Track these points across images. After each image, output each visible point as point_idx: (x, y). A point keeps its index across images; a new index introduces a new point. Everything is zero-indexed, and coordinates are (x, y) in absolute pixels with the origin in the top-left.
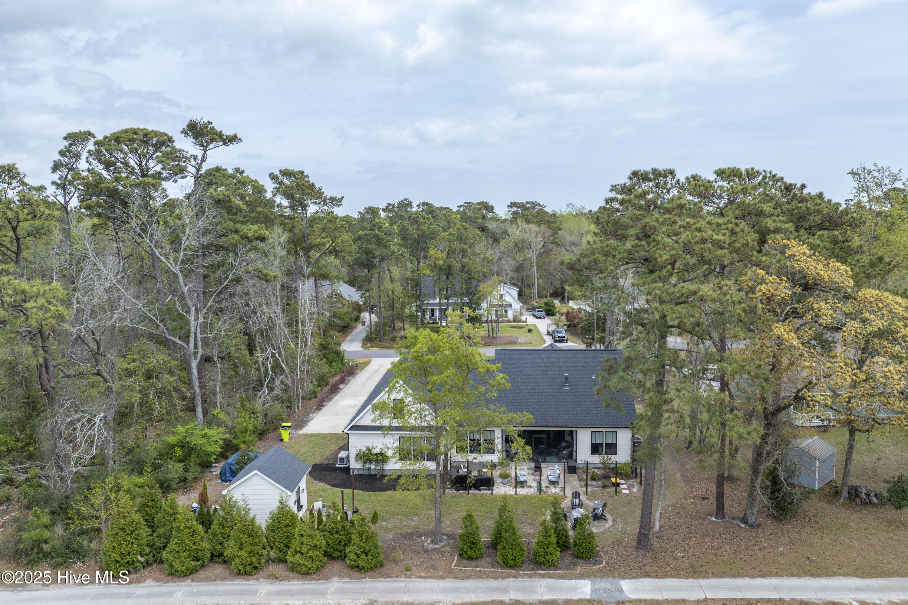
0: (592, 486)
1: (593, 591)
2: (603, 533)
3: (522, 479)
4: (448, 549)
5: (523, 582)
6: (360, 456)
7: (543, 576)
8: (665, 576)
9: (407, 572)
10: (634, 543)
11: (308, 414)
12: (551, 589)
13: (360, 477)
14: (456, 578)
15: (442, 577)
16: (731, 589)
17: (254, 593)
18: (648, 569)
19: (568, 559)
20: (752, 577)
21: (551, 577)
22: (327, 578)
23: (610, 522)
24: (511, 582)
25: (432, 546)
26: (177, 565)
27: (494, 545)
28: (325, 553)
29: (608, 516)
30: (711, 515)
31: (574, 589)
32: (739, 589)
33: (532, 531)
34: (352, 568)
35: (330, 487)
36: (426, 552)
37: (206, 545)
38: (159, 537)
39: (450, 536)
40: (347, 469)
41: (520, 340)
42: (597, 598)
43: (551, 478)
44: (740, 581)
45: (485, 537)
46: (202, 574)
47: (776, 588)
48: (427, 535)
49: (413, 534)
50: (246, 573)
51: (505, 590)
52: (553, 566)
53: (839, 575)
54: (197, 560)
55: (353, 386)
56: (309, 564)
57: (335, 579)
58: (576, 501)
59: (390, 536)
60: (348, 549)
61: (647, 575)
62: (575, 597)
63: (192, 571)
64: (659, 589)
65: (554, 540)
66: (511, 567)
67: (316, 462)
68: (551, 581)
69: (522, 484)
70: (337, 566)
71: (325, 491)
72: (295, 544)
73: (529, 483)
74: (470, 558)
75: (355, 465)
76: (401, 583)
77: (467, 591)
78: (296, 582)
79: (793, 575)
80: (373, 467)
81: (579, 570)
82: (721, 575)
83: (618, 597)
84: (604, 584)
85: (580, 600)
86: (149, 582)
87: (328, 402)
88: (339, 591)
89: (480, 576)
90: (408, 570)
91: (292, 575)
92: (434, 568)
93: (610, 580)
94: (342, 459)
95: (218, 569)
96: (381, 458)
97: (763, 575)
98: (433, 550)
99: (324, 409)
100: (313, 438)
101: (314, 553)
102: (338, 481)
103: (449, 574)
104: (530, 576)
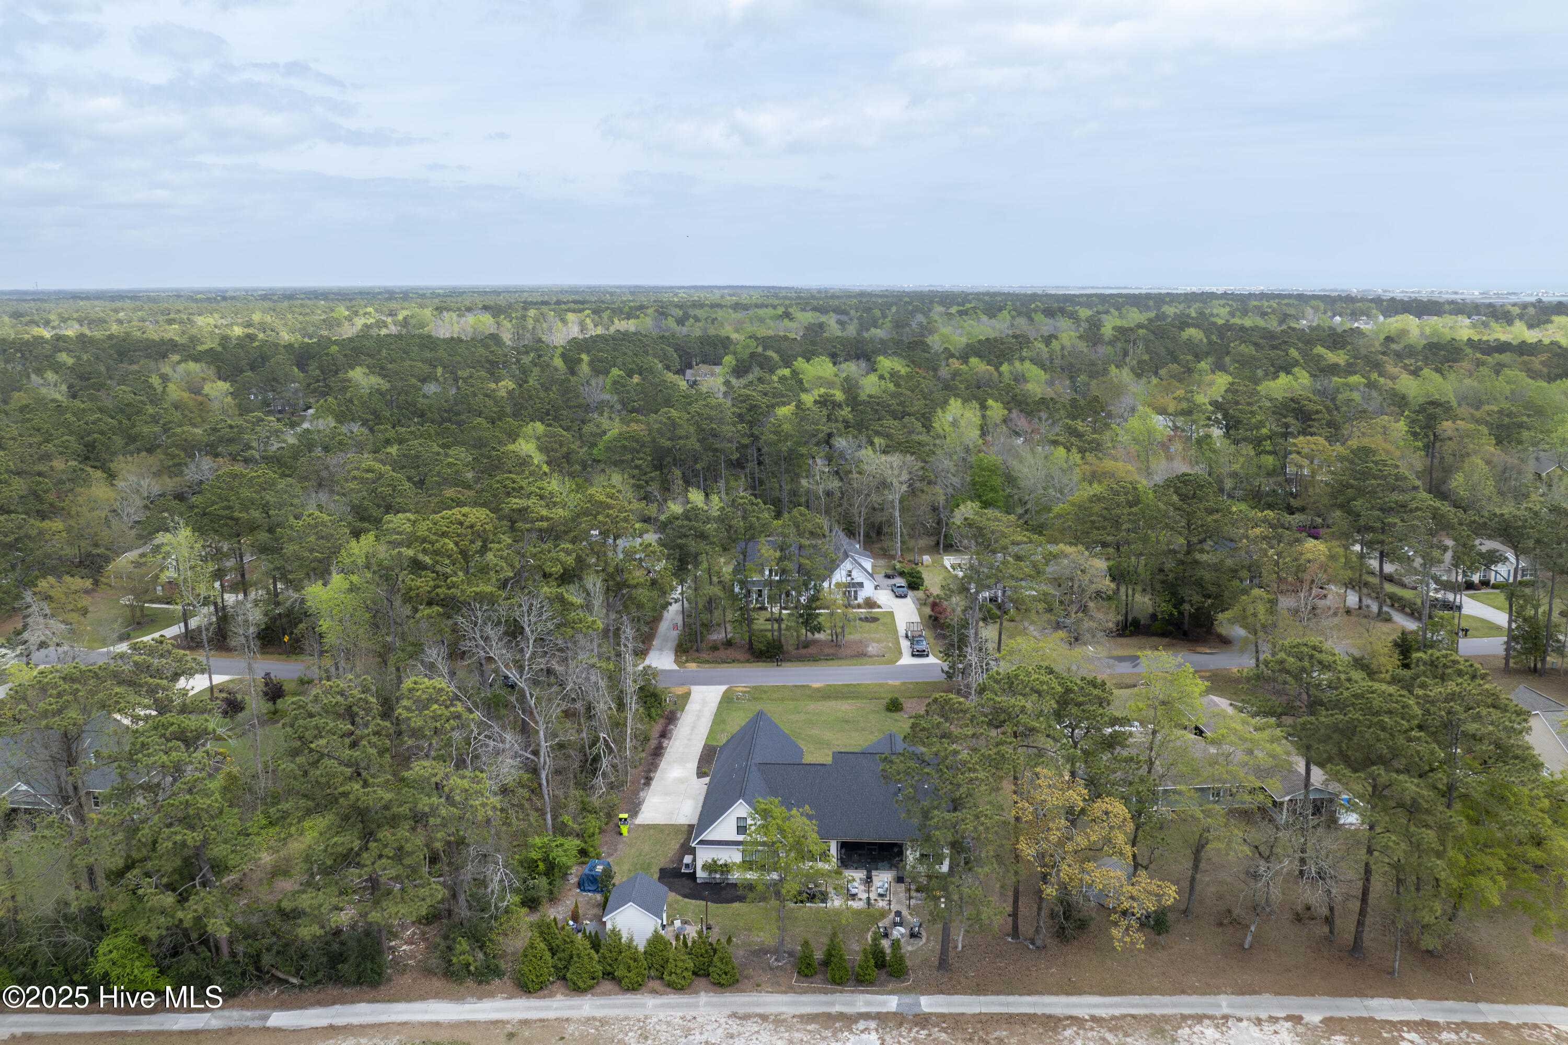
0: (916, 898)
1: (898, 1005)
2: (916, 951)
3: (854, 891)
4: (789, 967)
5: (847, 997)
6: (705, 867)
7: (863, 992)
8: (956, 993)
9: (757, 987)
10: (937, 963)
11: (638, 794)
12: (868, 1003)
13: (706, 885)
14: (795, 993)
15: (785, 992)
16: (1001, 1004)
17: (643, 1006)
18: (943, 987)
19: (883, 976)
20: (1021, 995)
21: (868, 992)
22: (697, 992)
23: (924, 940)
24: (837, 997)
25: (776, 964)
26: (581, 984)
27: (826, 963)
28: (694, 973)
29: (924, 934)
30: (1008, 935)
31: (884, 1003)
32: (1008, 1004)
33: (857, 949)
34: (714, 984)
35: (680, 898)
36: (771, 969)
37: (599, 968)
38: (560, 959)
39: (791, 954)
40: (693, 876)
41: (870, 649)
42: (900, 1011)
43: (880, 891)
44: (1011, 999)
45: (819, 955)
46: (598, 990)
47: (1035, 1005)
48: (772, 953)
49: (760, 950)
50: (633, 989)
51: (832, 1004)
52: (871, 983)
53: (1090, 994)
54: (594, 979)
55: (677, 743)
56: (683, 982)
57: (703, 993)
58: (898, 919)
59: (741, 953)
60: (711, 969)
61: (941, 992)
62: (884, 1010)
63: (591, 987)
64: (948, 1005)
65: (872, 962)
66: (839, 984)
67: (662, 865)
68: (868, 997)
69: (853, 896)
70: (702, 982)
71: (677, 902)
72: (671, 966)
73: (860, 896)
74: (806, 976)
75: (701, 874)
76: (753, 997)
77: (804, 1004)
78: (672, 996)
79: (1052, 994)
80: (718, 876)
81: (890, 986)
82: (998, 993)
83: (916, 1011)
84: (908, 999)
85: (888, 1013)
86: (559, 997)
87: (655, 772)
88: (708, 1004)
89: (815, 991)
90: (758, 986)
91: (668, 990)
92: (778, 983)
93: (913, 996)
94: (687, 866)
95: (608, 985)
96: (726, 868)
97: (1030, 993)
98: (777, 967)
99: (654, 783)
100: (652, 831)
101: (685, 974)
102: (687, 891)
103: (790, 989)
104: (853, 992)
